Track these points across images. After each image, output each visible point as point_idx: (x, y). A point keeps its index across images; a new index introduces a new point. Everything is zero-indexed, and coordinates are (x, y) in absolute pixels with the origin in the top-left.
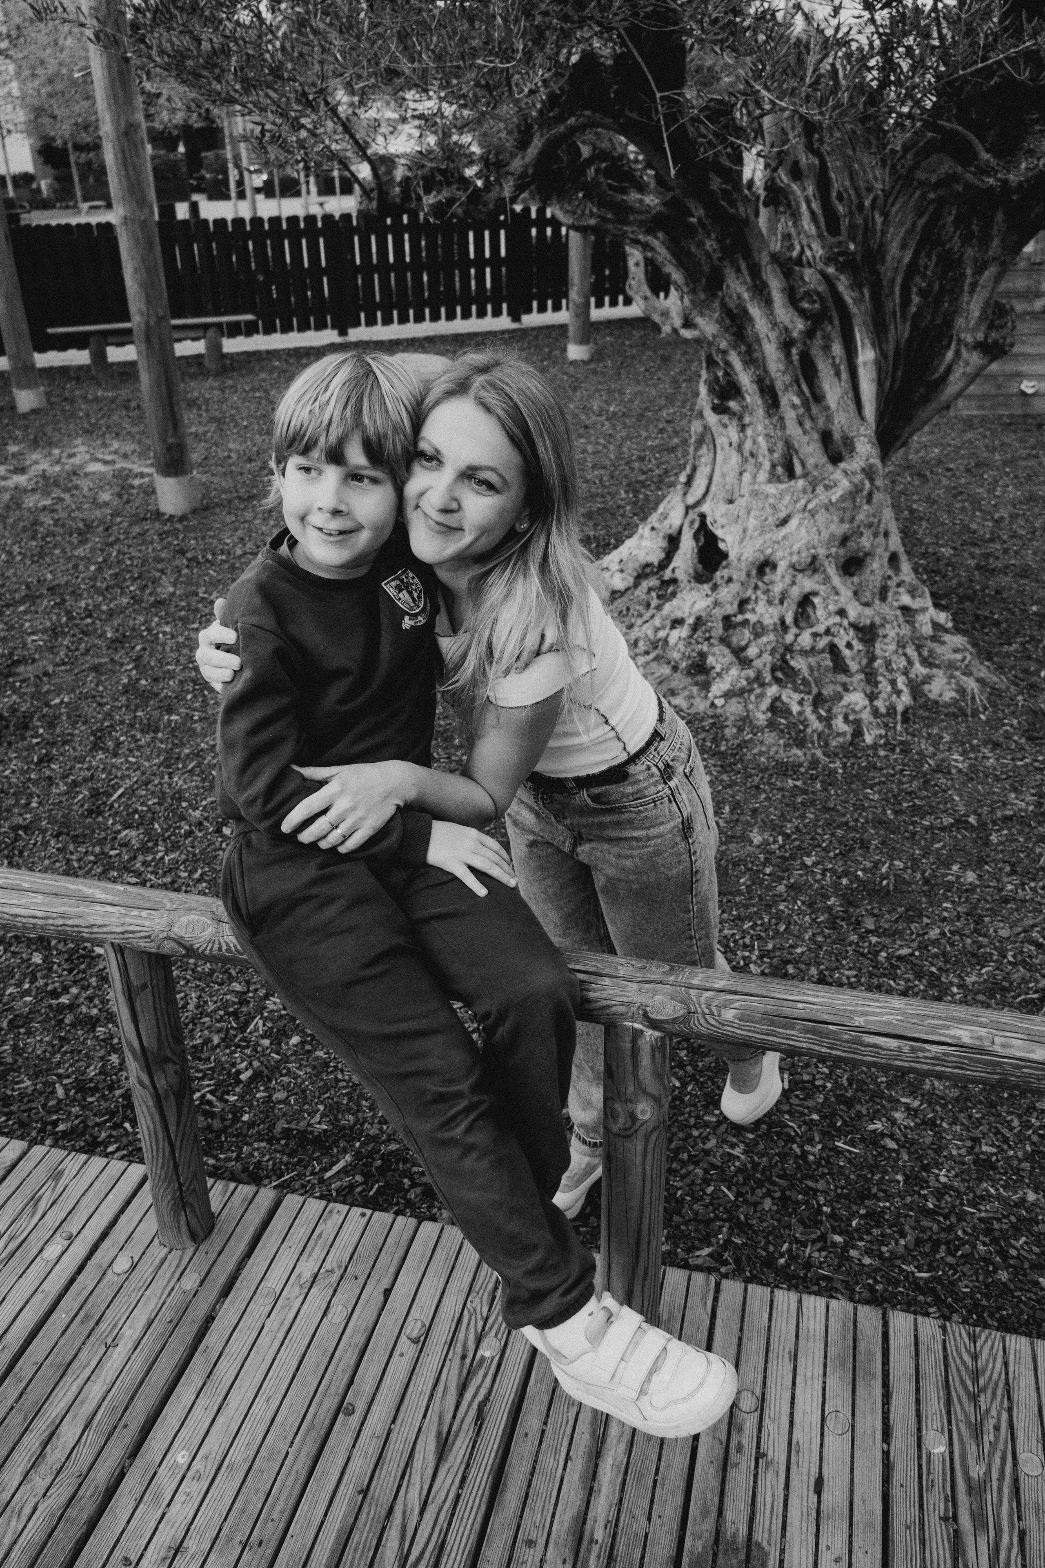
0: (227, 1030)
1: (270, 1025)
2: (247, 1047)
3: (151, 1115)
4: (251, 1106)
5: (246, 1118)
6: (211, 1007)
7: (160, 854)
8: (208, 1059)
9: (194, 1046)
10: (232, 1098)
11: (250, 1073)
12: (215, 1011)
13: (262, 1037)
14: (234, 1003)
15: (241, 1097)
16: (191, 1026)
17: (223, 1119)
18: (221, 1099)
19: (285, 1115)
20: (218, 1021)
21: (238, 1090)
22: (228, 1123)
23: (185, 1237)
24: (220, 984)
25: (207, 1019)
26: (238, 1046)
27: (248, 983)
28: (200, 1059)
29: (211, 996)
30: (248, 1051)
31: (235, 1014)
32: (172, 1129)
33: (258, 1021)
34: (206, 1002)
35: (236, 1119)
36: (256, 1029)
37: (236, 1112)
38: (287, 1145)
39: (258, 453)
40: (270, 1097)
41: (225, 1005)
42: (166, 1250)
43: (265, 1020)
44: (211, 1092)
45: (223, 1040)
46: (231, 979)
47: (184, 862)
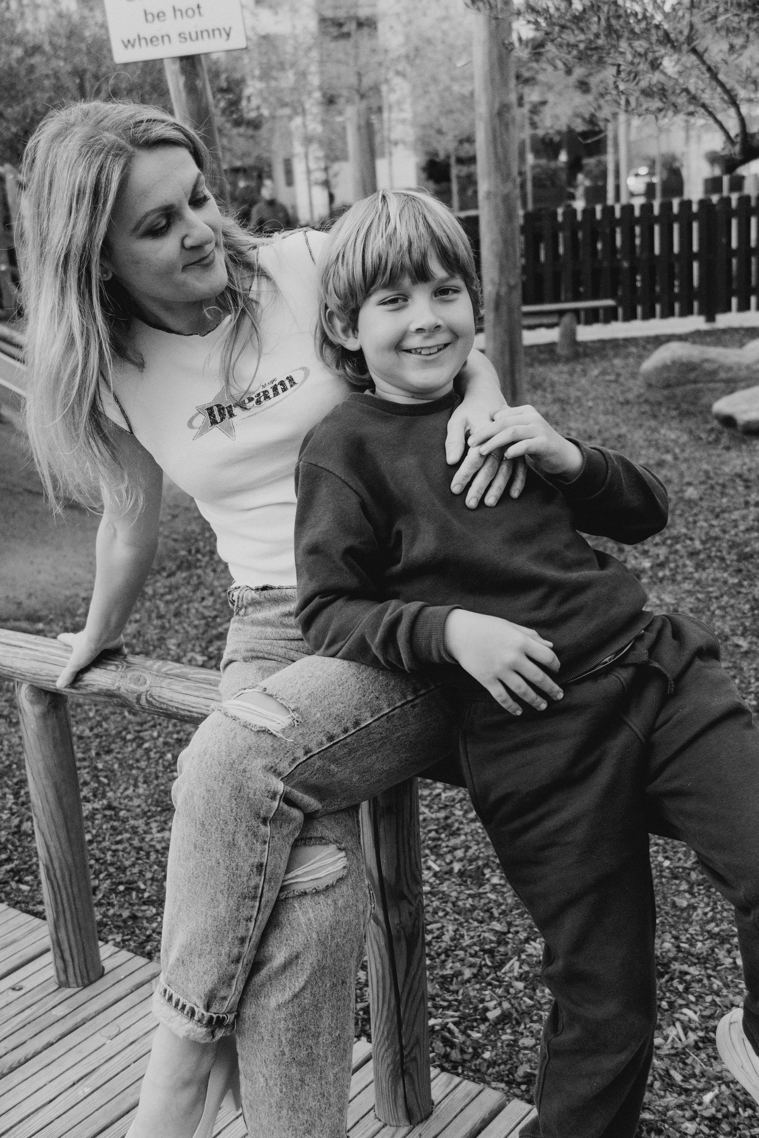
0: (481, 967)
1: (526, 968)
2: (500, 987)
3: (381, 957)
4: (494, 1047)
5: (487, 1055)
6: (466, 942)
7: (437, 791)
8: (457, 992)
9: (443, 976)
10: (475, 1035)
11: (497, 1012)
12: (470, 946)
13: (516, 979)
14: (492, 942)
15: (486, 1036)
16: (443, 957)
17: (463, 1051)
18: (464, 1032)
19: (529, 1061)
20: (472, 956)
21: (483, 1027)
22: (467, 1057)
23: (401, 1113)
24: (481, 922)
25: (461, 953)
26: (490, 984)
27: (510, 924)
28: (448, 990)
29: (468, 930)
30: (500, 991)
31: (491, 952)
32: (401, 977)
33: (514, 964)
34: (462, 936)
35: (476, 1055)
36: (511, 971)
37: (478, 1049)
38: (527, 1091)
39: (600, 432)
40: (516, 1041)
41: (482, 942)
42: (380, 1124)
43: (522, 962)
44: (455, 1023)
45: (475, 976)
46: (492, 917)
47: (461, 801)
